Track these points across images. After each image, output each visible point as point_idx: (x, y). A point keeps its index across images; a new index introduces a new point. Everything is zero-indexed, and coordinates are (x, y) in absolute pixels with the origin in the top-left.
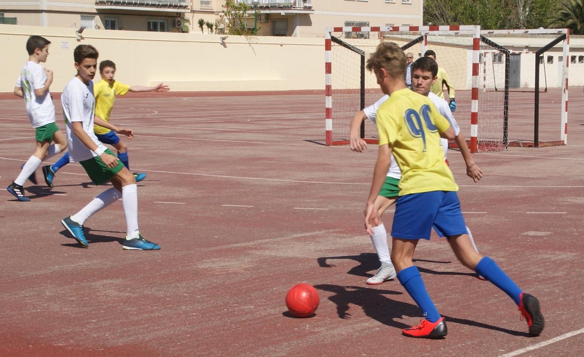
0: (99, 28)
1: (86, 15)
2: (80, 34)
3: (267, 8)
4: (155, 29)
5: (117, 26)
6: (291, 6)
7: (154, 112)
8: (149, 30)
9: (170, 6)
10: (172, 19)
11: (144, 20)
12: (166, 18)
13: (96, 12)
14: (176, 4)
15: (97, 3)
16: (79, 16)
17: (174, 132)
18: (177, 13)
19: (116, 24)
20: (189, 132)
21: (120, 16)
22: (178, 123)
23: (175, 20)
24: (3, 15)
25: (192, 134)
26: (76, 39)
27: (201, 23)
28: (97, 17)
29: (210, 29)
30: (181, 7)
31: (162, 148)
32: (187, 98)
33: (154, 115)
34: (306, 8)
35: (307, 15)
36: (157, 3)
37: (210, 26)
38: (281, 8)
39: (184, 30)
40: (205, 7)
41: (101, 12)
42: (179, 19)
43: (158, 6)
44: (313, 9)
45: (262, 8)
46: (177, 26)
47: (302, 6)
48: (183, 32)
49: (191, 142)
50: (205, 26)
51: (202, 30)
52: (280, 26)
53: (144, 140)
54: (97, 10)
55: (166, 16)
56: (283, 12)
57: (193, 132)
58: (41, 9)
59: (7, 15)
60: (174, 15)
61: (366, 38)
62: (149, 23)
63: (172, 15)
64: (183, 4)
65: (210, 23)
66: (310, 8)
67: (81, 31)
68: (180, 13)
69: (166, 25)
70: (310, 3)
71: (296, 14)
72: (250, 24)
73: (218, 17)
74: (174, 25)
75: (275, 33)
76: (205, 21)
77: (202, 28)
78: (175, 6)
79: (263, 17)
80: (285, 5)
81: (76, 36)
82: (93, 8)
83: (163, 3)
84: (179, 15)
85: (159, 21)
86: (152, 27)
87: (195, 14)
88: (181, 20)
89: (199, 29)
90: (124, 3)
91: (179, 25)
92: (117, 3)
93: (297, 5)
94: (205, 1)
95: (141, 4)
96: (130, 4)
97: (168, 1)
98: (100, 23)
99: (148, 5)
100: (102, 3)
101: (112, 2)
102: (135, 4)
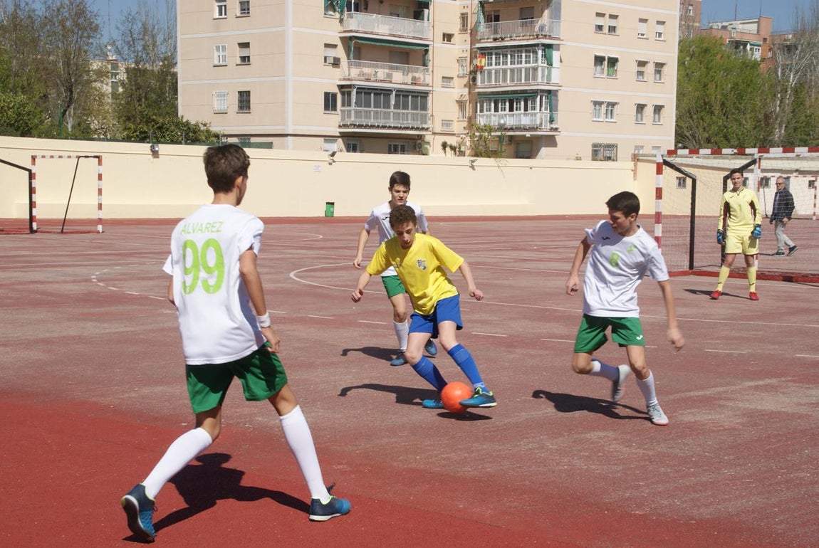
0: (342, 151)
1: (329, 138)
3: (512, 129)
4: (395, 152)
5: (358, 148)
6: (537, 127)
8: (390, 152)
9: (412, 128)
10: (412, 141)
11: (386, 143)
12: (408, 140)
13: (338, 134)
14: (418, 126)
15: (340, 126)
16: (322, 139)
18: (418, 135)
21: (362, 139)
23: (416, 143)
24: (249, 139)
26: (328, 162)
27: (444, 145)
28: (340, 140)
29: (453, 152)
30: (423, 129)
34: (552, 129)
35: (553, 137)
36: (399, 126)
37: (453, 148)
38: (526, 129)
39: (424, 152)
40: (446, 129)
41: (344, 136)
42: (420, 141)
43: (400, 128)
44: (559, 130)
45: (506, 129)
46: (417, 148)
47: (549, 127)
48: (423, 154)
50: (448, 149)
51: (445, 153)
52: (523, 147)
54: (340, 133)
55: (406, 139)
56: (528, 134)
58: (286, 133)
59: (253, 140)
60: (415, 138)
61: (614, 160)
62: (390, 146)
63: (412, 138)
64: (425, 126)
65: (452, 145)
66: (556, 129)
68: (421, 136)
69: (406, 148)
70: (557, 124)
71: (542, 135)
72: (493, 147)
74: (415, 149)
75: (518, 155)
76: (449, 143)
77: (445, 150)
78: (417, 129)
79: (506, 139)
80: (531, 126)
81: (329, 159)
82: (336, 131)
83: (405, 126)
84: (419, 138)
85: (399, 143)
86: (393, 150)
87: (437, 137)
89: (442, 151)
90: (367, 126)
91: (420, 148)
92: (360, 126)
93: (543, 127)
94: (447, 123)
95: (384, 127)
96: (372, 127)
97: (410, 123)
98: (342, 146)
99: (390, 128)
100: (345, 126)
101: (355, 125)
102: (378, 127)
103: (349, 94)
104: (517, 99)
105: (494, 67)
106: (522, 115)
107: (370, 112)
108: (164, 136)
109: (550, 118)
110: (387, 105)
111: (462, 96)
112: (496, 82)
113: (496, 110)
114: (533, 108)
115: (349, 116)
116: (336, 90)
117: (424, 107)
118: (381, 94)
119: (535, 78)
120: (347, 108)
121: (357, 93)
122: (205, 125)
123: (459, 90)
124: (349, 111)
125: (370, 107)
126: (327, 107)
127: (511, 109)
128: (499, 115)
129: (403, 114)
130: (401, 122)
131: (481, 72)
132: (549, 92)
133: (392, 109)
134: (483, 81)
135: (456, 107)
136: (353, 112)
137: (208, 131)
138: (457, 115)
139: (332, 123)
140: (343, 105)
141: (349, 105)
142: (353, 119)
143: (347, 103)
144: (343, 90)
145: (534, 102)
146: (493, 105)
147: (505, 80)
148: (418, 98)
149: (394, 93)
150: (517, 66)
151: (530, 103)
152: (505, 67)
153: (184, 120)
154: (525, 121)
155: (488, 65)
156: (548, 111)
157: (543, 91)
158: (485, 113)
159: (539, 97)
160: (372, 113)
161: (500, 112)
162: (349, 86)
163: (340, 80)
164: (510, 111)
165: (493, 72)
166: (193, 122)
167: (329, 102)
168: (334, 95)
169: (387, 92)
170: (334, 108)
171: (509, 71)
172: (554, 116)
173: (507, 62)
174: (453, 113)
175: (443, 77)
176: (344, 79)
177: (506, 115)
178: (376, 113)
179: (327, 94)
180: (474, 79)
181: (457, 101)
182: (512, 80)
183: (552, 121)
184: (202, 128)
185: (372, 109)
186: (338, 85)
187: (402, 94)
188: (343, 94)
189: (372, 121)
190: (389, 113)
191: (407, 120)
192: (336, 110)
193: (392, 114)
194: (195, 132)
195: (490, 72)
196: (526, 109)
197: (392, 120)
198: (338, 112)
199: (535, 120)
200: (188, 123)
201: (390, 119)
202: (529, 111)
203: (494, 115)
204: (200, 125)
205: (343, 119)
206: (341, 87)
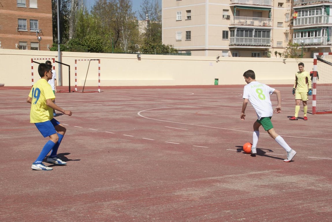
0: (230, 56)
1: (224, 51)
3: (309, 45)
6: (321, 44)
8: (252, 56)
9: (263, 46)
10: (263, 51)
11: (250, 52)
13: (229, 49)
15: (229, 45)
16: (221, 51)
18: (266, 49)
19: (238, 54)
21: (240, 51)
23: (264, 52)
24: (190, 52)
27: (276, 53)
28: (229, 52)
29: (280, 56)
30: (267, 46)
34: (328, 45)
35: (329, 48)
36: (256, 45)
37: (280, 54)
38: (315, 45)
39: (268, 56)
40: (279, 46)
41: (231, 49)
42: (266, 51)
43: (257, 46)
45: (306, 45)
46: (265, 54)
47: (327, 43)
48: (268, 57)
50: (278, 54)
51: (276, 56)
54: (230, 48)
55: (260, 50)
56: (317, 47)
58: (205, 49)
62: (252, 54)
64: (269, 45)
65: (280, 53)
66: (330, 45)
68: (267, 49)
69: (260, 54)
70: (331, 42)
71: (323, 47)
72: (299, 53)
73: (285, 50)
75: (312, 57)
76: (278, 52)
77: (276, 55)
78: (265, 46)
79: (306, 50)
80: (318, 43)
82: (228, 48)
83: (259, 45)
85: (257, 52)
86: (254, 55)
87: (274, 49)
90: (241, 45)
91: (266, 54)
92: (238, 45)
93: (324, 44)
94: (279, 43)
95: (249, 45)
96: (244, 45)
97: (261, 43)
98: (230, 54)
99: (252, 45)
100: (232, 45)
101: (236, 45)
102: (247, 45)
103: (234, 31)
104: (312, 31)
105: (301, 17)
106: (314, 39)
107: (243, 39)
108: (154, 51)
109: (328, 39)
110: (251, 36)
111: (287, 31)
112: (302, 24)
113: (302, 36)
114: (319, 35)
115: (233, 41)
116: (228, 30)
117: (268, 36)
118: (248, 31)
119: (320, 21)
120: (233, 37)
121: (237, 30)
122: (171, 46)
123: (286, 28)
124: (234, 39)
125: (243, 37)
126: (224, 37)
127: (309, 36)
128: (303, 39)
129: (258, 39)
130: (257, 43)
131: (295, 20)
132: (327, 27)
133: (253, 37)
134: (296, 24)
135: (284, 36)
136: (235, 39)
137: (172, 49)
138: (284, 39)
139: (226, 44)
140: (231, 36)
141: (234, 36)
142: (235, 42)
143: (233, 35)
144: (231, 29)
145: (319, 33)
146: (300, 34)
147: (306, 23)
148: (266, 32)
149: (254, 30)
150: (312, 16)
151: (318, 33)
152: (306, 17)
153: (163, 44)
154: (315, 41)
155: (299, 17)
156: (327, 36)
157: (324, 27)
158: (297, 38)
159: (322, 30)
160: (244, 39)
161: (304, 37)
162: (234, 28)
163: (230, 25)
164: (308, 37)
165: (301, 19)
166: (166, 45)
167: (225, 35)
168: (227, 32)
169: (251, 30)
170: (227, 37)
171: (308, 19)
172: (330, 39)
173: (307, 14)
174: (283, 38)
175: (278, 23)
176: (232, 25)
177: (306, 39)
178: (246, 39)
179: (224, 32)
180: (292, 23)
181: (284, 33)
182: (310, 23)
183: (328, 41)
184: (170, 47)
185: (244, 37)
186: (229, 28)
187: (258, 31)
188: (231, 31)
189: (244, 43)
190: (252, 39)
191: (260, 42)
192: (228, 38)
193: (253, 40)
194: (166, 49)
195: (299, 19)
196: (316, 36)
197: (253, 42)
198: (229, 39)
199: (320, 41)
200: (164, 45)
201: (252, 42)
202: (317, 36)
203: (301, 39)
204: (169, 46)
205: (231, 42)
206: (230, 28)
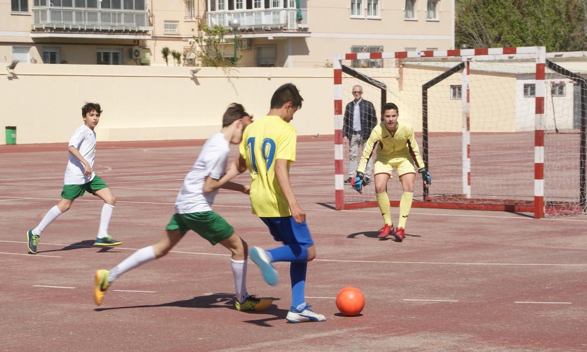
0: (35, 62)
1: (19, 46)
2: (11, 71)
4: (106, 62)
5: (58, 59)
6: (281, 28)
7: (107, 169)
8: (99, 62)
9: (126, 32)
10: (128, 47)
11: (94, 50)
12: (121, 47)
13: (32, 41)
14: (133, 29)
15: (33, 30)
16: (10, 48)
17: (134, 194)
18: (134, 41)
19: (58, 56)
20: (154, 194)
21: (62, 45)
22: (139, 183)
23: (132, 49)
25: (158, 197)
26: (6, 76)
27: (165, 52)
28: (34, 49)
29: (177, 60)
30: (140, 32)
31: (121, 216)
32: (148, 149)
33: (106, 173)
34: (300, 30)
36: (109, 29)
37: (176, 56)
38: (268, 31)
39: (143, 62)
40: (169, 32)
41: (38, 42)
42: (137, 48)
43: (112, 32)
44: (309, 31)
45: (243, 31)
46: (134, 57)
47: (296, 27)
48: (142, 64)
49: (157, 208)
50: (170, 57)
51: (167, 61)
52: (266, 53)
53: (96, 207)
54: (33, 39)
55: (120, 45)
56: (270, 36)
57: (160, 194)
60: (130, 43)
61: (379, 66)
62: (99, 54)
63: (126, 43)
64: (143, 29)
65: (177, 52)
66: (305, 30)
67: (13, 67)
68: (138, 40)
69: (120, 56)
70: (306, 23)
71: (288, 38)
72: (228, 53)
73: (187, 45)
74: (131, 56)
75: (260, 63)
76: (171, 49)
77: (167, 59)
78: (133, 32)
80: (274, 27)
81: (7, 72)
82: (28, 37)
83: (117, 28)
84: (136, 43)
85: (111, 51)
86: (103, 59)
87: (158, 41)
88: (139, 49)
89: (163, 59)
90: (67, 30)
91: (137, 56)
92: (59, 30)
93: (289, 27)
94: (171, 24)
97: (123, 25)
98: (37, 56)
100: (40, 30)
106: (263, 14)
109: (298, 15)
110: (93, 4)
113: (231, 7)
114: (276, 5)
117: (141, 5)
125: (71, 6)
126: (15, 7)
127: (249, 6)
128: (234, 14)
129: (114, 13)
130: (112, 23)
133: (100, 8)
135: (183, 5)
136: (48, 13)
138: (182, 14)
139: (22, 26)
140: (36, 3)
141: (44, 3)
142: (49, 21)
143: (41, 1)
146: (226, 1)
154: (267, 20)
156: (295, 8)
158: (217, 10)
160: (74, 13)
161: (236, 10)
164: (247, 8)
170: (24, 7)
172: (303, 13)
174: (179, 11)
177: (242, 13)
178: (79, 13)
183: (299, 19)
189: (74, 24)
190: (96, 13)
191: (119, 21)
192: (26, 10)
193: (99, 14)
197: (99, 22)
198: (30, 12)
199: (279, 20)
201: (96, 20)
202: (271, 8)
203: (229, 14)
205: (37, 21)
